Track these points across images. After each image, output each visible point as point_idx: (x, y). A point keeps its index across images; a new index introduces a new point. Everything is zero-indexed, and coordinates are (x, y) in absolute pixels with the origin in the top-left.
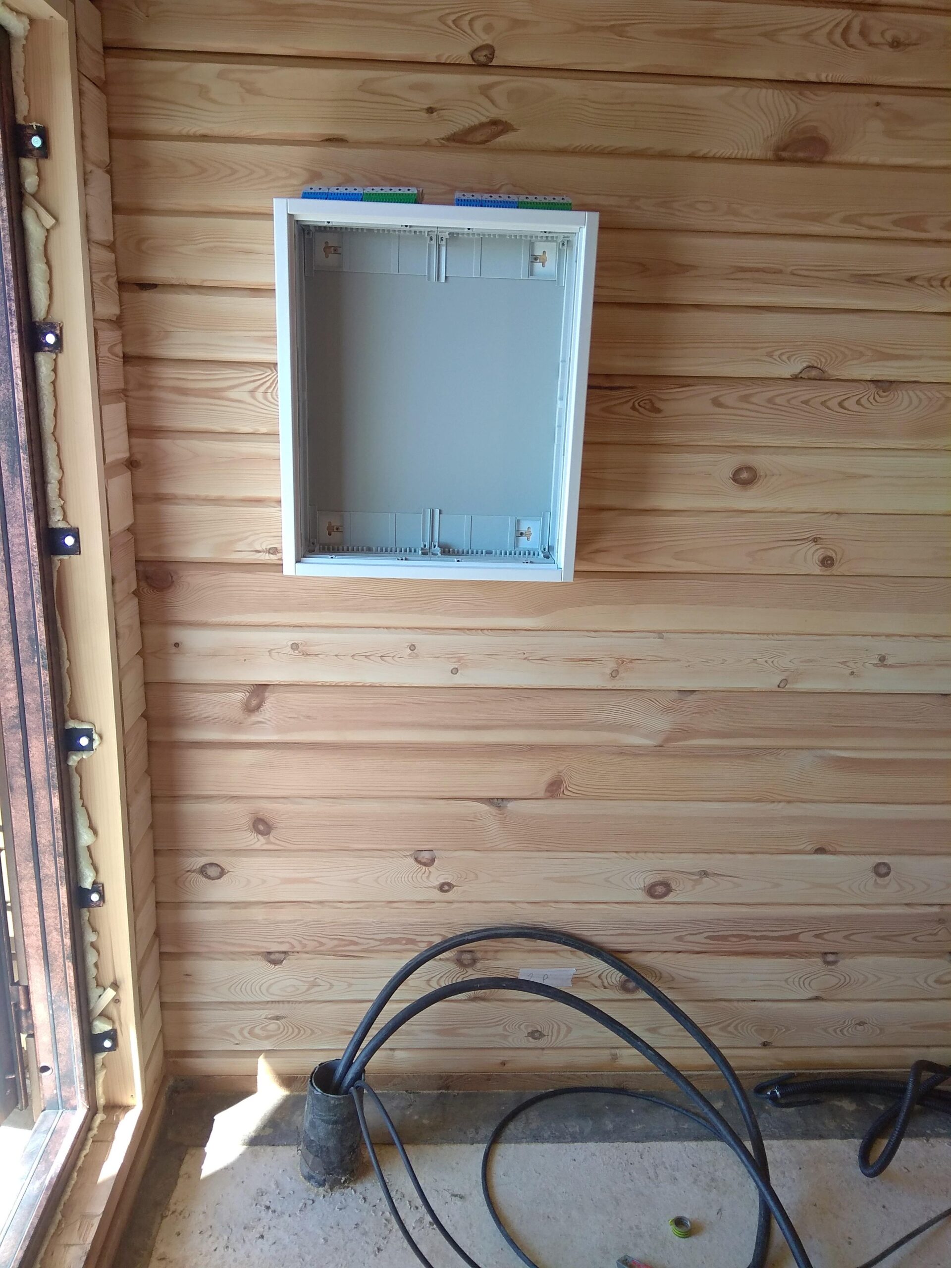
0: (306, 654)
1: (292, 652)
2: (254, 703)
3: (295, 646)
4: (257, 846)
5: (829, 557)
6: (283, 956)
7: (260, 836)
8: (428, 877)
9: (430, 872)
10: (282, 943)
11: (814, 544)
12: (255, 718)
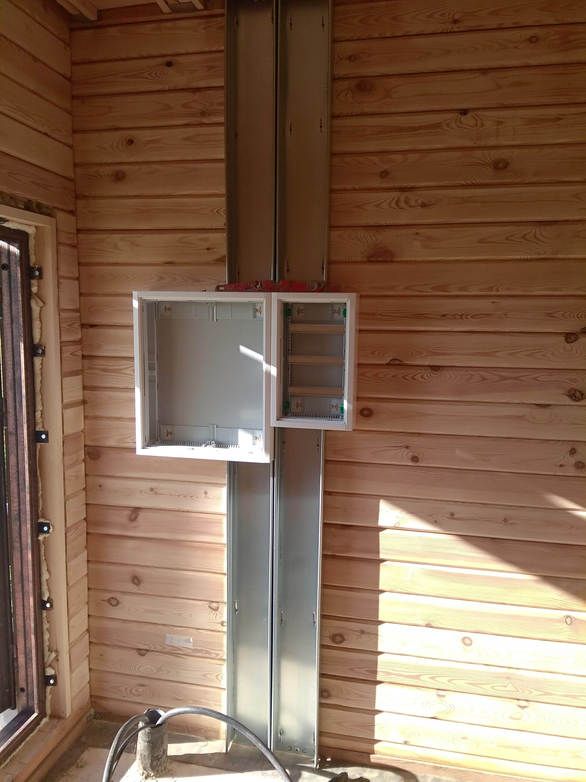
0: (157, 494)
1: (150, 492)
2: (133, 517)
3: (152, 489)
4: (134, 591)
5: (416, 456)
6: (146, 652)
7: (136, 586)
8: (216, 617)
9: (217, 614)
10: (145, 644)
11: (406, 449)
12: (134, 524)
